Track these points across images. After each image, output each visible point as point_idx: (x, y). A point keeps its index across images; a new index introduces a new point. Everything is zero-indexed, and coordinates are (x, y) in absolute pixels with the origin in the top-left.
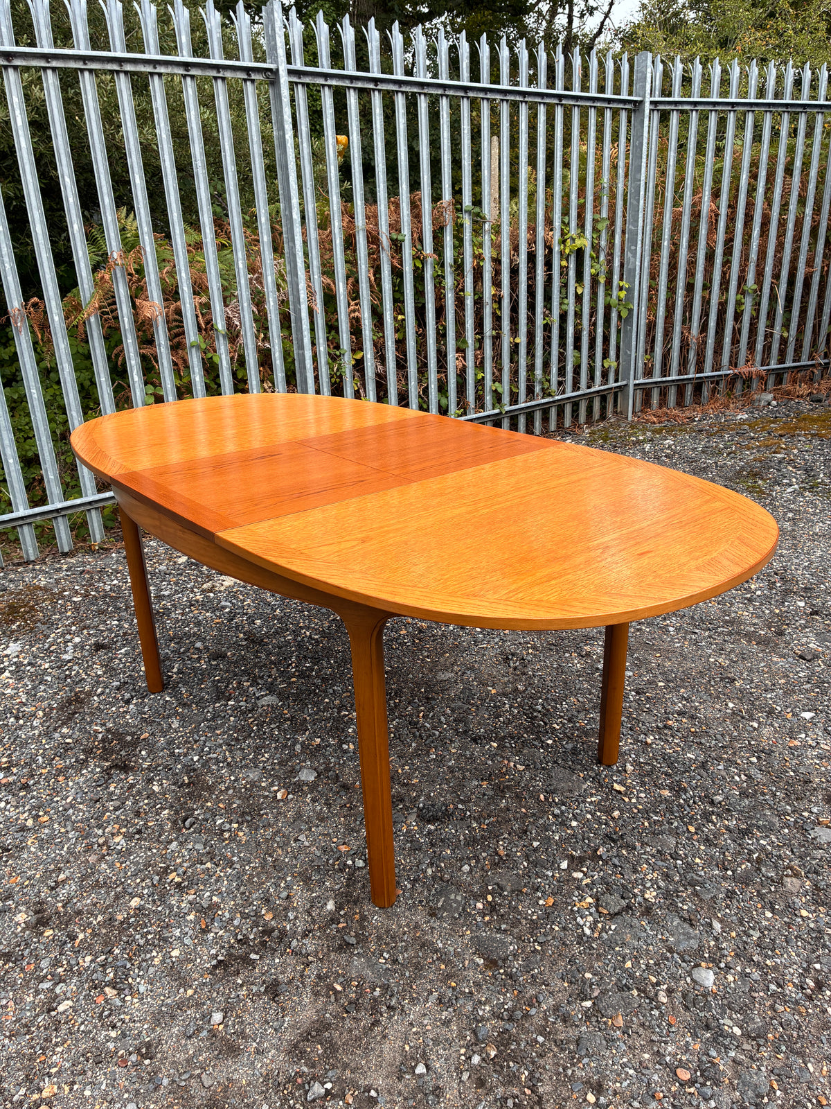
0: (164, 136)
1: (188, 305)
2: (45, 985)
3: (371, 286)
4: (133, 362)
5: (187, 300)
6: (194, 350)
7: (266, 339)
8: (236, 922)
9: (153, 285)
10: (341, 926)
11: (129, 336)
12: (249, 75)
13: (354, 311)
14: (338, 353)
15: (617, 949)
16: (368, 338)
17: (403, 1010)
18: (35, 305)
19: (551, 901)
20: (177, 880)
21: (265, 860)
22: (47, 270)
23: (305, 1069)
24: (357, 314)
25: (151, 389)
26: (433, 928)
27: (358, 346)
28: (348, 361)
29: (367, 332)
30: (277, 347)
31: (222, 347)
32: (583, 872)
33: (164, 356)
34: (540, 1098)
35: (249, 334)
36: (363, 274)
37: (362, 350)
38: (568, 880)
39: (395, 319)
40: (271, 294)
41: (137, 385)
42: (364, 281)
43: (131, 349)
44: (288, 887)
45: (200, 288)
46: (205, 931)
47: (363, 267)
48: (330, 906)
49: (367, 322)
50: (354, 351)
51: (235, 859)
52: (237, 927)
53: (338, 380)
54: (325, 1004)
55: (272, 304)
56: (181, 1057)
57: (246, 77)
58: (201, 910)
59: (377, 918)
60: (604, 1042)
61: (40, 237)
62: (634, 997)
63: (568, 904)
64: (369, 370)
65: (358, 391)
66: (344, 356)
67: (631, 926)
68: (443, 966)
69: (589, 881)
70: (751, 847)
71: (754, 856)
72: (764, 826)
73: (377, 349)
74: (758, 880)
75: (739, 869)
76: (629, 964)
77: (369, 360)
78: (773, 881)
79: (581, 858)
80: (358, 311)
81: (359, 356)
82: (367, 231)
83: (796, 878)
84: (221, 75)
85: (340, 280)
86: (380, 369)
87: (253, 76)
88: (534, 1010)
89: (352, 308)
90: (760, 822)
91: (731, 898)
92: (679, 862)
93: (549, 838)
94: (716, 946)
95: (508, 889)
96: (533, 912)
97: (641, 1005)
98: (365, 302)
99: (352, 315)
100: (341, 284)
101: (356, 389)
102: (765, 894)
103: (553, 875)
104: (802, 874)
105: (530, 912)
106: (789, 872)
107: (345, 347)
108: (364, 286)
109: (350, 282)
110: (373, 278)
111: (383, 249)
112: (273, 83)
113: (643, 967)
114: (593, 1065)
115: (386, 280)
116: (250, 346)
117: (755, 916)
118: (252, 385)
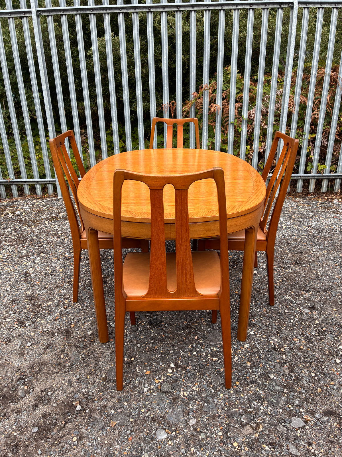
0: (235, 35)
1: (232, 107)
2: (11, 312)
3: (328, 103)
4: (205, 128)
5: (232, 104)
6: (231, 125)
7: (266, 124)
8: (63, 322)
9: (219, 97)
10: (85, 340)
11: (205, 117)
12: (280, 6)
13: (315, 114)
14: (302, 134)
15: (147, 403)
16: (320, 128)
17: (67, 374)
18: (173, 104)
19: (149, 372)
20: (66, 303)
21: (92, 309)
22: (179, 90)
23: (28, 372)
24: (316, 116)
25: (210, 139)
26: (106, 357)
27: (313, 131)
28: (307, 137)
29: (320, 125)
30: (270, 128)
31: (244, 126)
32: (173, 371)
33: (218, 127)
34: (64, 427)
35: (258, 121)
36: (324, 96)
37: (316, 133)
38: (165, 370)
39: (339, 119)
40: (272, 104)
41: (205, 137)
42: (324, 100)
43: (205, 122)
44: (87, 321)
45: (239, 100)
46: (55, 320)
47: (325, 93)
48: (90, 333)
49: (321, 120)
50: (311, 133)
51: (86, 305)
52: (62, 324)
53: (299, 147)
54: (54, 359)
55: (272, 108)
56: (12, 349)
57: (279, 7)
58: (61, 314)
59: (97, 344)
60: (101, 427)
61: (179, 77)
62: (129, 421)
63: (153, 377)
64: (318, 143)
65: (310, 152)
66: (305, 135)
67: (161, 399)
68: (93, 370)
69: (170, 375)
70: (253, 406)
71: (249, 410)
72: (272, 401)
73: (326, 134)
74: (236, 419)
75: (234, 409)
76: (143, 411)
77: (319, 138)
78: (241, 424)
79: (179, 366)
80: (318, 115)
81: (313, 136)
82: (331, 76)
83: (253, 429)
84: (267, 7)
85: (310, 99)
86: (325, 143)
87: (282, 6)
88: (97, 401)
89: (314, 113)
90: (272, 399)
91: (214, 417)
92: (213, 391)
93: (179, 353)
94: (182, 428)
95: (141, 360)
96: (139, 372)
97: (128, 426)
98: (323, 110)
99: (314, 116)
100: (310, 101)
101: (308, 151)
102: (230, 426)
103: (162, 365)
104: (260, 430)
105: (138, 372)
106: (254, 425)
107: (306, 132)
108: (324, 103)
109: (317, 101)
110: (329, 99)
111: (338, 85)
112: (292, 8)
113: (147, 415)
114: (89, 431)
115: (338, 100)
116: (257, 126)
117: (214, 430)
118: (255, 143)
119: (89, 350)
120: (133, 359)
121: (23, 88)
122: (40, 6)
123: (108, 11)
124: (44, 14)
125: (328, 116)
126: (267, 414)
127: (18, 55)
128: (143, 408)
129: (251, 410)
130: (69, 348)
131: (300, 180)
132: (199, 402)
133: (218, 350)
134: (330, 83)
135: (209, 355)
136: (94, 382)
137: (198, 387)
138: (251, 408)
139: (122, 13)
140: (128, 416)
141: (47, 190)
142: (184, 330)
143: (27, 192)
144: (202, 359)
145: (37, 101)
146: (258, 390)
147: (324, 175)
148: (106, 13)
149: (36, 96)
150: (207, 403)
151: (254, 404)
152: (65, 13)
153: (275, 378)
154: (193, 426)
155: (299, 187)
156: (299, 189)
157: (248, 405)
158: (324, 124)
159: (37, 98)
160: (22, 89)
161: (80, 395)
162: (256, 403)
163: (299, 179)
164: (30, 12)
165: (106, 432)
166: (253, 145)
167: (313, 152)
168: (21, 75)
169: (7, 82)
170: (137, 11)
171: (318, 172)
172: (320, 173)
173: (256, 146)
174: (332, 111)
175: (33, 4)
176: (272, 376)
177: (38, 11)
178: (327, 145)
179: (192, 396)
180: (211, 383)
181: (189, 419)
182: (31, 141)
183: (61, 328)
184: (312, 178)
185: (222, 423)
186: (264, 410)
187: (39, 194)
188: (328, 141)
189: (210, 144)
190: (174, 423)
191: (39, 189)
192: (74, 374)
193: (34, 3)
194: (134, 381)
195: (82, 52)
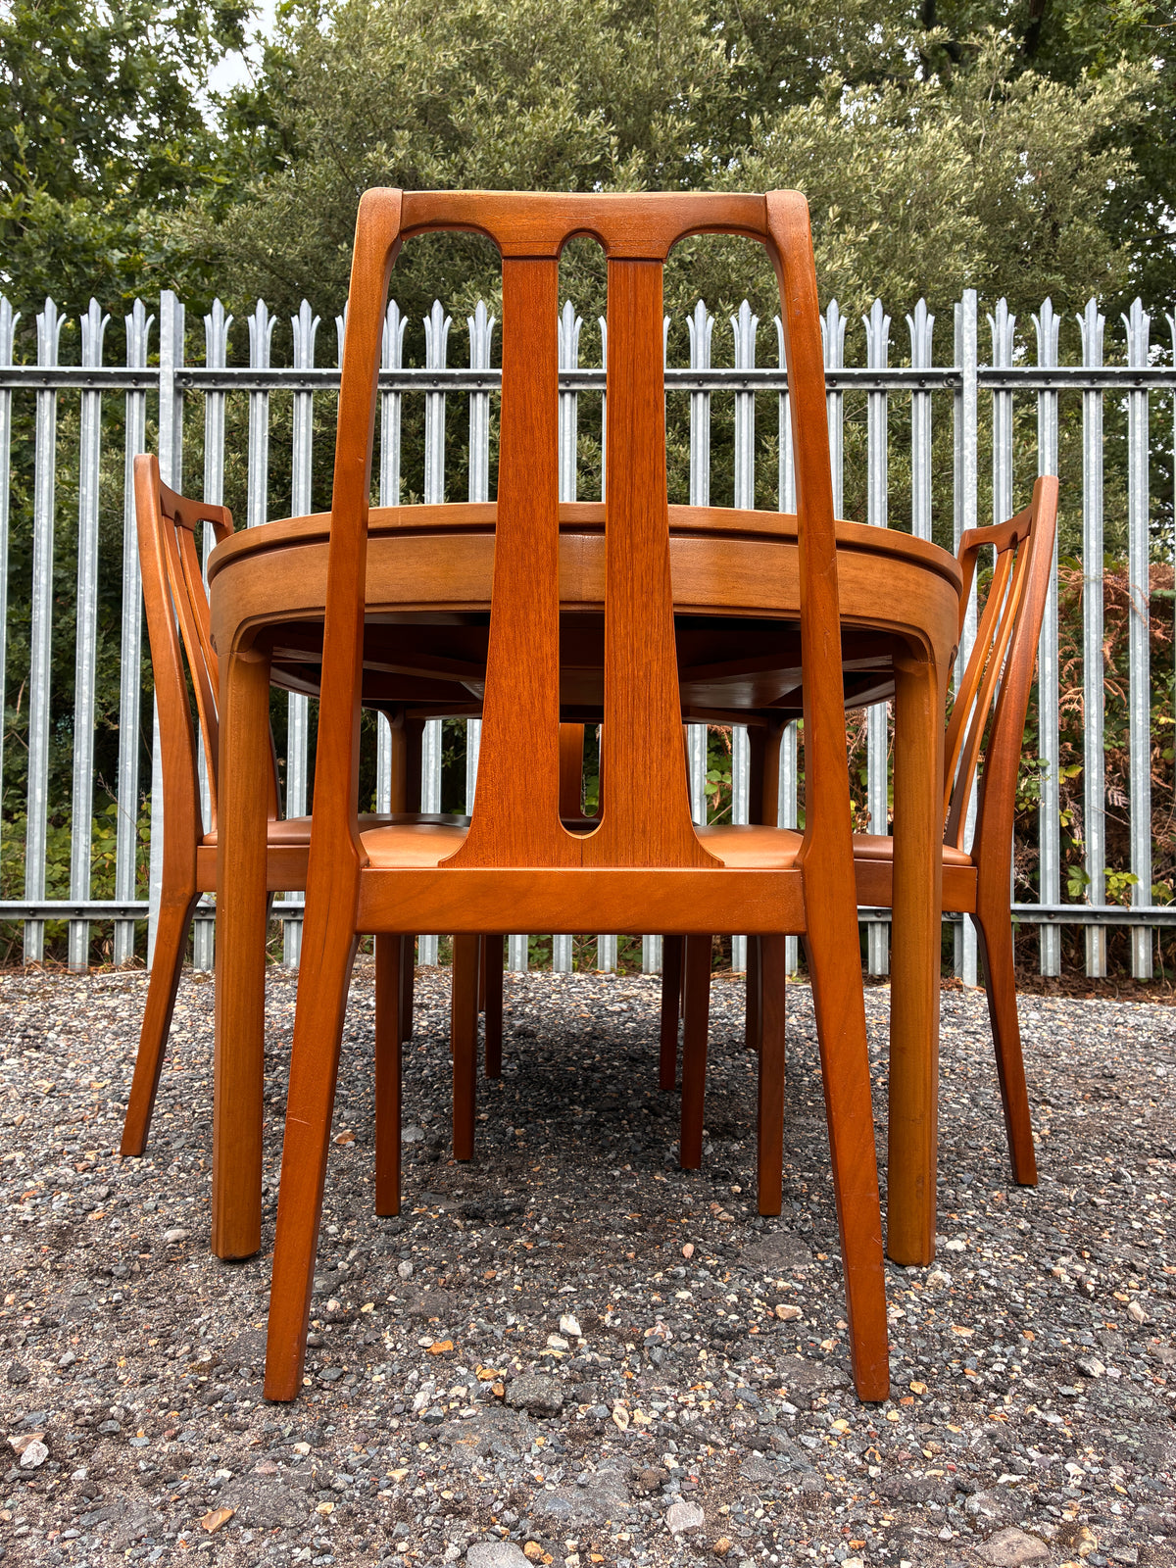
3: (1106, 667)
8: (56, 1206)
10: (143, 1256)
12: (922, 385)
13: (1071, 701)
14: (1033, 764)
15: (423, 1446)
16: (1094, 747)
19: (446, 1347)
20: (90, 1157)
24: (1075, 706)
25: (716, 776)
27: (1072, 757)
28: (1052, 778)
29: (1094, 739)
32: (573, 1343)
36: (1093, 647)
37: (1081, 764)
38: (529, 1342)
39: (1154, 721)
41: (697, 767)
42: (1093, 658)
44: (171, 1205)
46: (18, 1201)
47: (1093, 637)
49: (1094, 720)
50: (1065, 764)
51: (176, 1163)
52: (49, 1211)
53: (1031, 807)
57: (916, 386)
58: (52, 1185)
62: (309, 1510)
63: (467, 1363)
64: (1094, 797)
65: (1070, 828)
66: (1044, 769)
67: (505, 1430)
68: (153, 1342)
69: (559, 1355)
70: (1026, 1462)
71: (1004, 1478)
72: (1123, 1446)
73: (1118, 771)
74: (935, 1507)
75: (917, 1474)
76: (398, 1474)
77: (1094, 782)
78: (972, 1523)
79: (606, 1331)
80: (1079, 702)
81: (1074, 773)
82: (1106, 586)
83: (1048, 1544)
84: (881, 387)
85: (1048, 653)
86: (1118, 800)
87: (928, 386)
88: (146, 1440)
89: (1066, 697)
90: (1122, 1438)
91: (809, 1500)
92: (791, 1408)
93: (606, 1292)
94: (625, 1547)
95: (412, 1309)
96: (394, 1349)
97: (300, 1529)
98: (1094, 690)
99: (1067, 706)
100: (1048, 660)
101: (1065, 824)
102: (910, 1537)
103: (515, 1326)
104: (1085, 1547)
105: (390, 1346)
106: (1050, 1531)
107: (1048, 757)
108: (1093, 665)
109: (1072, 661)
110: (1108, 653)
111: (1134, 612)
112: (959, 392)
113: (420, 1491)
114: (68, 1545)
115: (1139, 659)
116: (877, 735)
117: (812, 1553)
118: (873, 792)
119: (153, 1283)
120: (368, 1307)
121: (92, 597)
122: (190, 362)
123: (397, 386)
124: (198, 386)
125: (1116, 712)
126: (1113, 1492)
127: (94, 495)
128: (397, 1466)
129: (1014, 1478)
130: (53, 1276)
131: (1050, 929)
132: (715, 1445)
133: (800, 1287)
134: (1105, 606)
135: (756, 1301)
136: (147, 1379)
137: (706, 1396)
138: (1012, 1472)
139: (441, 392)
140: (309, 1491)
141: (111, 949)
142: (628, 1233)
143: (34, 953)
144: (721, 1312)
145: (132, 637)
146: (1034, 1408)
147: (1132, 909)
148: (391, 391)
149: (133, 620)
150: (763, 1450)
151: (1025, 1455)
152: (264, 386)
153: (1114, 1372)
154: (685, 1533)
155: (1050, 958)
156: (1050, 964)
157: (996, 1461)
158: (1105, 735)
159: (132, 627)
160: (88, 599)
161: (57, 1418)
162: (1035, 1455)
163: (1045, 925)
164: (155, 378)
165: (167, 1554)
166: (865, 801)
167: (1083, 831)
168: (93, 556)
169: (44, 574)
170: (485, 387)
171: (1109, 900)
172: (1117, 904)
173: (877, 802)
174: (1127, 693)
175: (166, 353)
176: (1096, 1368)
177: (180, 376)
178: (1128, 806)
179: (676, 1428)
180: (775, 1384)
181: (665, 1508)
182: (84, 766)
183: (36, 1221)
184: (1092, 921)
185: (857, 1522)
186: (1086, 1479)
187: (79, 959)
188: (1126, 794)
189: (713, 790)
190: (575, 1522)
191: (79, 942)
192: (51, 1351)
193: (171, 352)
194: (361, 1377)
195: (302, 495)
